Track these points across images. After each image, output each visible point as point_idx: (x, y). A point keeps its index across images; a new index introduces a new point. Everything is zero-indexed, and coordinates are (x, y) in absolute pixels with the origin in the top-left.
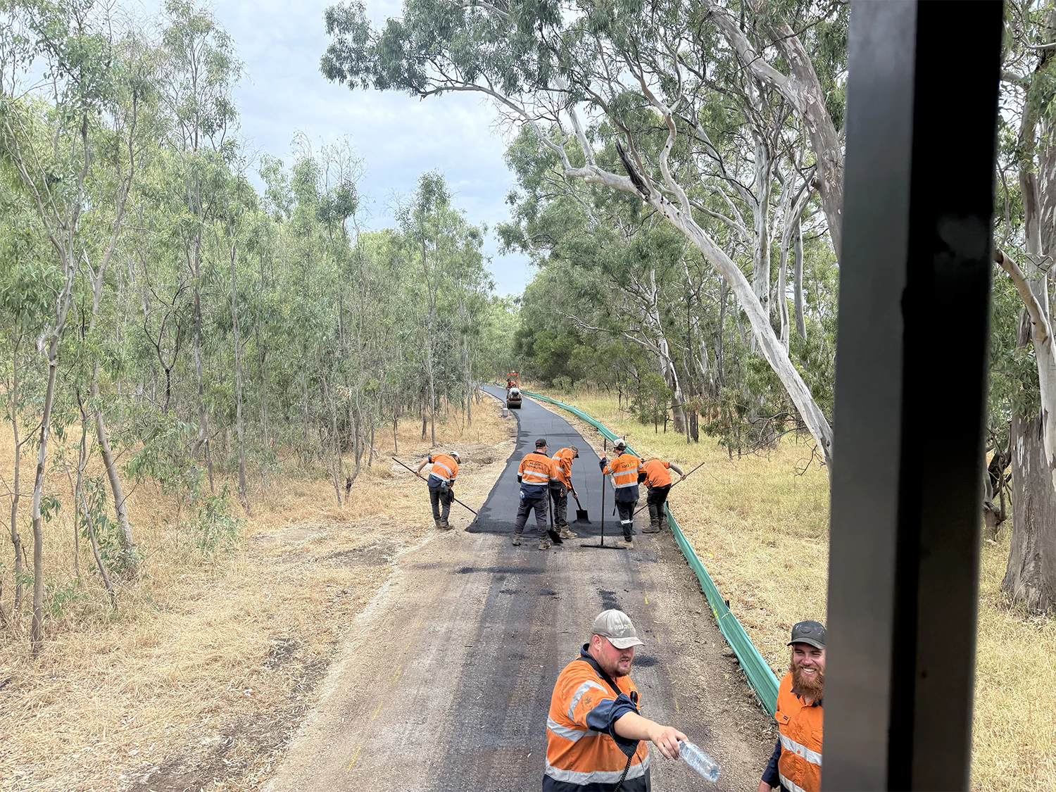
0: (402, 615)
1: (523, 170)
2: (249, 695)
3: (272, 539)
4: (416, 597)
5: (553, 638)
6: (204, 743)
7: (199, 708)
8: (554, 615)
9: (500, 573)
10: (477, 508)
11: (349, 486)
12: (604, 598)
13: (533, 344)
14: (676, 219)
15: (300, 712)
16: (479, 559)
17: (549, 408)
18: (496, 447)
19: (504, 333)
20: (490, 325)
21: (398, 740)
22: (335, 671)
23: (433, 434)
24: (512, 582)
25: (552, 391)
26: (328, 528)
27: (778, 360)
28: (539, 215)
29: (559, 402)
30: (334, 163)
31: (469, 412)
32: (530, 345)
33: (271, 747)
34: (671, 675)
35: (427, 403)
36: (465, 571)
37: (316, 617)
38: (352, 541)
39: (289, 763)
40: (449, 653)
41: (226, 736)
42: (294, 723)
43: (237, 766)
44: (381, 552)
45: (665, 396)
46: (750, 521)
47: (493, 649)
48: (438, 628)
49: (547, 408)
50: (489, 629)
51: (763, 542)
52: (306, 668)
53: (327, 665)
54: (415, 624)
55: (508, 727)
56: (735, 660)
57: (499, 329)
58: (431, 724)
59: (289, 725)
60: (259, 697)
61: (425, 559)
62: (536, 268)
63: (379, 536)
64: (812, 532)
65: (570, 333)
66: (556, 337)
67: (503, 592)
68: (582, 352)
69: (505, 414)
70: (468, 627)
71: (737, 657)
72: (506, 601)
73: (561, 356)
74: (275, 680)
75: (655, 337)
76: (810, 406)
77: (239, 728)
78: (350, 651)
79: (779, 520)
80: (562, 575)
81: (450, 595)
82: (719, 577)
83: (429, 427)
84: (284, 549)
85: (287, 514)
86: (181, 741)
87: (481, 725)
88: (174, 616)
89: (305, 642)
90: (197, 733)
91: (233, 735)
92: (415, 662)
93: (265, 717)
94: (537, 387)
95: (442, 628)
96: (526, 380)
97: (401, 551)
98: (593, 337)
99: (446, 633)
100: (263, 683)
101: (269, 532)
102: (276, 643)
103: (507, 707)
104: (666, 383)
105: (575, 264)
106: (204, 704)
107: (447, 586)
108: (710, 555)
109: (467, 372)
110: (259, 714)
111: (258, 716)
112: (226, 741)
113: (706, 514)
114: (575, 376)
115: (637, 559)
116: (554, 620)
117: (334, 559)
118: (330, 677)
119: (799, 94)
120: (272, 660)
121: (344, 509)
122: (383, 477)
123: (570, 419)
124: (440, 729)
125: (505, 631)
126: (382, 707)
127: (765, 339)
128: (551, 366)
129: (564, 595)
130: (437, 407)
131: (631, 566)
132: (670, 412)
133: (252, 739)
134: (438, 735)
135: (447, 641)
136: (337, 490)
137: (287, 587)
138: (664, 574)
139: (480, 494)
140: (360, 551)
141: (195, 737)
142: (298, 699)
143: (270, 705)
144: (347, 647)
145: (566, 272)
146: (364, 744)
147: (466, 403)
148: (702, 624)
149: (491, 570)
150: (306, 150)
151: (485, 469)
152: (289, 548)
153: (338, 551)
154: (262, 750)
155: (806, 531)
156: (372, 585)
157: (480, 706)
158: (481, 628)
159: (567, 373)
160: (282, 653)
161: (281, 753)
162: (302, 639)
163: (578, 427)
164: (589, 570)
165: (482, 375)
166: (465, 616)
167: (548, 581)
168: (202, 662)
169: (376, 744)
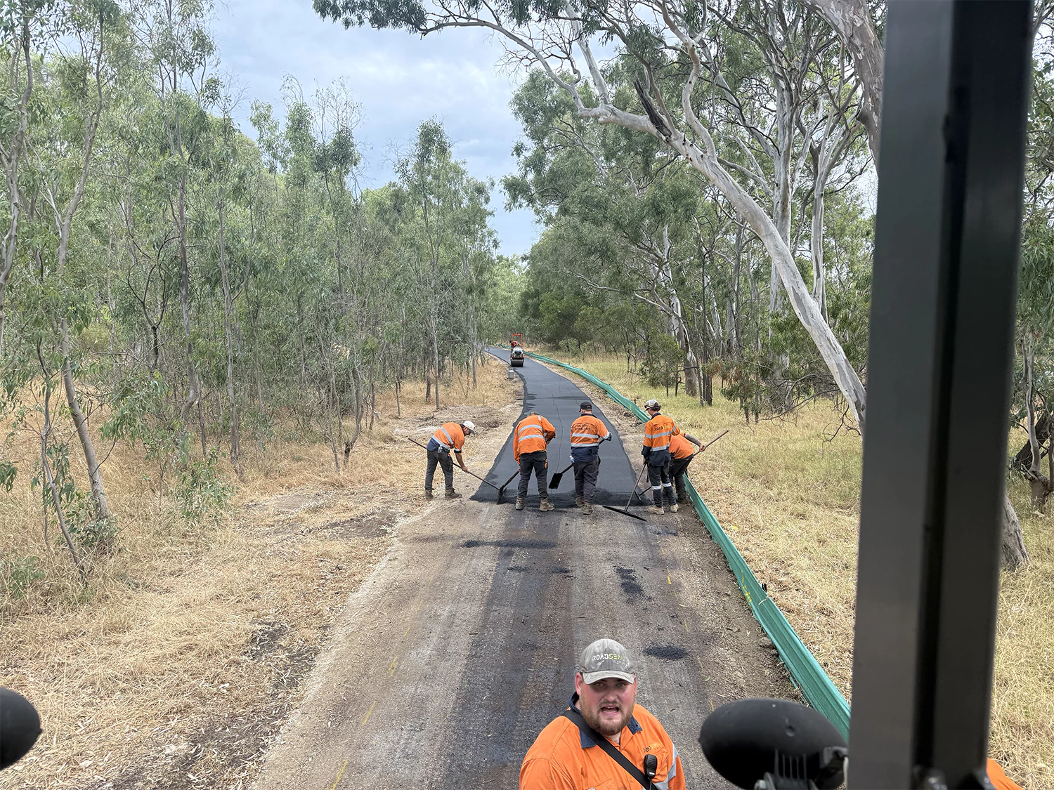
0: (400, 595)
1: (529, 120)
2: (225, 691)
3: (265, 508)
4: (416, 573)
5: (568, 625)
6: (168, 751)
7: (166, 708)
8: (568, 596)
9: (507, 546)
10: (483, 475)
11: (347, 452)
12: (623, 577)
13: (539, 305)
14: (700, 162)
15: (282, 714)
16: (485, 532)
17: (555, 370)
18: (502, 410)
19: (510, 294)
20: (495, 285)
21: (392, 752)
22: (324, 662)
23: (437, 397)
24: (521, 557)
25: (560, 353)
26: (325, 495)
27: (810, 317)
28: (547, 168)
29: (566, 364)
30: (330, 108)
31: (474, 374)
32: (536, 306)
33: (245, 758)
34: (703, 671)
35: (431, 364)
36: (470, 544)
37: (305, 596)
38: (350, 510)
39: (264, 779)
40: (451, 641)
41: (195, 742)
42: (274, 727)
43: (203, 782)
44: (381, 523)
45: (676, 357)
46: (775, 490)
47: (501, 638)
48: (440, 612)
49: (554, 370)
50: (496, 613)
51: (792, 514)
52: (291, 658)
53: (316, 654)
54: (414, 607)
55: (520, 735)
56: (774, 651)
57: (504, 290)
58: (431, 732)
59: (268, 729)
60: (236, 693)
61: (427, 531)
62: (543, 225)
63: (378, 504)
64: (842, 503)
65: (577, 294)
66: (563, 298)
67: (511, 569)
68: (589, 313)
69: (511, 377)
70: (472, 610)
71: (776, 648)
72: (514, 579)
73: (567, 318)
74: (256, 673)
75: (668, 295)
76: (844, 366)
77: (210, 734)
78: (341, 638)
79: (807, 490)
80: (576, 550)
81: (454, 572)
82: (747, 553)
83: (433, 390)
84: (276, 518)
85: (282, 480)
86: (142, 749)
87: (488, 733)
88: (150, 595)
89: (293, 626)
90: (161, 739)
91: (203, 742)
92: (414, 653)
93: (240, 718)
94: (543, 350)
95: (445, 611)
96: (532, 342)
97: (402, 522)
98: (600, 300)
99: (449, 617)
100: (241, 676)
101: (262, 499)
102: (260, 627)
103: (518, 709)
104: (678, 344)
105: (584, 219)
106: (171, 703)
107: (451, 561)
108: (734, 528)
109: (473, 333)
110: (235, 715)
111: (233, 717)
112: (194, 750)
113: (727, 482)
114: (582, 337)
115: (655, 533)
116: (569, 603)
117: (330, 530)
118: (318, 669)
119: (844, 16)
120: (254, 648)
121: (343, 475)
122: (385, 442)
123: (578, 381)
124: (440, 738)
125: (514, 615)
126: (374, 709)
127: (796, 294)
128: (557, 328)
129: (578, 573)
130: (441, 369)
131: (651, 540)
132: (682, 374)
133: (223, 748)
134: (438, 745)
135: (450, 627)
136: (336, 455)
137: (276, 562)
138: (686, 549)
139: (486, 460)
140: (358, 520)
141: (158, 744)
142: (280, 696)
143: (248, 704)
144: (339, 633)
145: (575, 228)
146: (351, 757)
147: (471, 364)
148: (734, 609)
149: (498, 544)
150: (298, 95)
151: (490, 433)
152: (282, 517)
153: (334, 521)
154: (234, 762)
155: (835, 501)
156: (367, 560)
157: (487, 709)
158: (487, 612)
159: (573, 335)
160: (266, 640)
161: (255, 766)
162: (288, 623)
163: (587, 390)
164: (604, 544)
165: (488, 336)
166: (470, 597)
167: (561, 557)
168: (173, 650)
169: (366, 757)
